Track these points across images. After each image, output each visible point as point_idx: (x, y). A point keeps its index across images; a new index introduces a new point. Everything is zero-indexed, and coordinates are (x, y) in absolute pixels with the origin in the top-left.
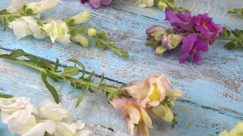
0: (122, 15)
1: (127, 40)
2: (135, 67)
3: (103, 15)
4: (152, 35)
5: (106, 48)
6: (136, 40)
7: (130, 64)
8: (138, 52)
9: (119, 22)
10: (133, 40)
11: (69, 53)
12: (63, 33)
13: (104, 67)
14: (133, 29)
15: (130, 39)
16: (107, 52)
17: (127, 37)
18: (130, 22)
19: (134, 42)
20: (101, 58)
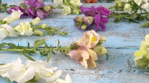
0: (56, 20)
1: (63, 29)
2: (73, 39)
3: (46, 21)
4: (77, 20)
5: (54, 34)
6: (69, 28)
7: (70, 38)
8: (72, 33)
9: (56, 23)
10: (67, 28)
11: (33, 40)
12: (28, 29)
13: (56, 42)
14: (64, 24)
15: (65, 28)
16: (55, 36)
17: (63, 28)
18: (62, 22)
19: (68, 29)
20: (52, 39)
